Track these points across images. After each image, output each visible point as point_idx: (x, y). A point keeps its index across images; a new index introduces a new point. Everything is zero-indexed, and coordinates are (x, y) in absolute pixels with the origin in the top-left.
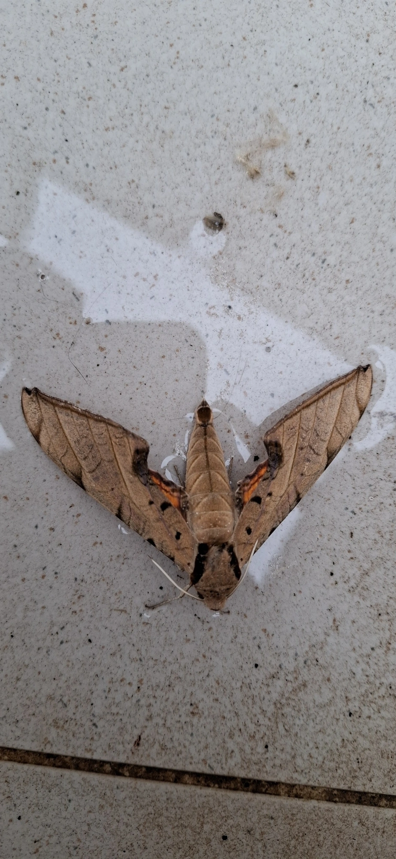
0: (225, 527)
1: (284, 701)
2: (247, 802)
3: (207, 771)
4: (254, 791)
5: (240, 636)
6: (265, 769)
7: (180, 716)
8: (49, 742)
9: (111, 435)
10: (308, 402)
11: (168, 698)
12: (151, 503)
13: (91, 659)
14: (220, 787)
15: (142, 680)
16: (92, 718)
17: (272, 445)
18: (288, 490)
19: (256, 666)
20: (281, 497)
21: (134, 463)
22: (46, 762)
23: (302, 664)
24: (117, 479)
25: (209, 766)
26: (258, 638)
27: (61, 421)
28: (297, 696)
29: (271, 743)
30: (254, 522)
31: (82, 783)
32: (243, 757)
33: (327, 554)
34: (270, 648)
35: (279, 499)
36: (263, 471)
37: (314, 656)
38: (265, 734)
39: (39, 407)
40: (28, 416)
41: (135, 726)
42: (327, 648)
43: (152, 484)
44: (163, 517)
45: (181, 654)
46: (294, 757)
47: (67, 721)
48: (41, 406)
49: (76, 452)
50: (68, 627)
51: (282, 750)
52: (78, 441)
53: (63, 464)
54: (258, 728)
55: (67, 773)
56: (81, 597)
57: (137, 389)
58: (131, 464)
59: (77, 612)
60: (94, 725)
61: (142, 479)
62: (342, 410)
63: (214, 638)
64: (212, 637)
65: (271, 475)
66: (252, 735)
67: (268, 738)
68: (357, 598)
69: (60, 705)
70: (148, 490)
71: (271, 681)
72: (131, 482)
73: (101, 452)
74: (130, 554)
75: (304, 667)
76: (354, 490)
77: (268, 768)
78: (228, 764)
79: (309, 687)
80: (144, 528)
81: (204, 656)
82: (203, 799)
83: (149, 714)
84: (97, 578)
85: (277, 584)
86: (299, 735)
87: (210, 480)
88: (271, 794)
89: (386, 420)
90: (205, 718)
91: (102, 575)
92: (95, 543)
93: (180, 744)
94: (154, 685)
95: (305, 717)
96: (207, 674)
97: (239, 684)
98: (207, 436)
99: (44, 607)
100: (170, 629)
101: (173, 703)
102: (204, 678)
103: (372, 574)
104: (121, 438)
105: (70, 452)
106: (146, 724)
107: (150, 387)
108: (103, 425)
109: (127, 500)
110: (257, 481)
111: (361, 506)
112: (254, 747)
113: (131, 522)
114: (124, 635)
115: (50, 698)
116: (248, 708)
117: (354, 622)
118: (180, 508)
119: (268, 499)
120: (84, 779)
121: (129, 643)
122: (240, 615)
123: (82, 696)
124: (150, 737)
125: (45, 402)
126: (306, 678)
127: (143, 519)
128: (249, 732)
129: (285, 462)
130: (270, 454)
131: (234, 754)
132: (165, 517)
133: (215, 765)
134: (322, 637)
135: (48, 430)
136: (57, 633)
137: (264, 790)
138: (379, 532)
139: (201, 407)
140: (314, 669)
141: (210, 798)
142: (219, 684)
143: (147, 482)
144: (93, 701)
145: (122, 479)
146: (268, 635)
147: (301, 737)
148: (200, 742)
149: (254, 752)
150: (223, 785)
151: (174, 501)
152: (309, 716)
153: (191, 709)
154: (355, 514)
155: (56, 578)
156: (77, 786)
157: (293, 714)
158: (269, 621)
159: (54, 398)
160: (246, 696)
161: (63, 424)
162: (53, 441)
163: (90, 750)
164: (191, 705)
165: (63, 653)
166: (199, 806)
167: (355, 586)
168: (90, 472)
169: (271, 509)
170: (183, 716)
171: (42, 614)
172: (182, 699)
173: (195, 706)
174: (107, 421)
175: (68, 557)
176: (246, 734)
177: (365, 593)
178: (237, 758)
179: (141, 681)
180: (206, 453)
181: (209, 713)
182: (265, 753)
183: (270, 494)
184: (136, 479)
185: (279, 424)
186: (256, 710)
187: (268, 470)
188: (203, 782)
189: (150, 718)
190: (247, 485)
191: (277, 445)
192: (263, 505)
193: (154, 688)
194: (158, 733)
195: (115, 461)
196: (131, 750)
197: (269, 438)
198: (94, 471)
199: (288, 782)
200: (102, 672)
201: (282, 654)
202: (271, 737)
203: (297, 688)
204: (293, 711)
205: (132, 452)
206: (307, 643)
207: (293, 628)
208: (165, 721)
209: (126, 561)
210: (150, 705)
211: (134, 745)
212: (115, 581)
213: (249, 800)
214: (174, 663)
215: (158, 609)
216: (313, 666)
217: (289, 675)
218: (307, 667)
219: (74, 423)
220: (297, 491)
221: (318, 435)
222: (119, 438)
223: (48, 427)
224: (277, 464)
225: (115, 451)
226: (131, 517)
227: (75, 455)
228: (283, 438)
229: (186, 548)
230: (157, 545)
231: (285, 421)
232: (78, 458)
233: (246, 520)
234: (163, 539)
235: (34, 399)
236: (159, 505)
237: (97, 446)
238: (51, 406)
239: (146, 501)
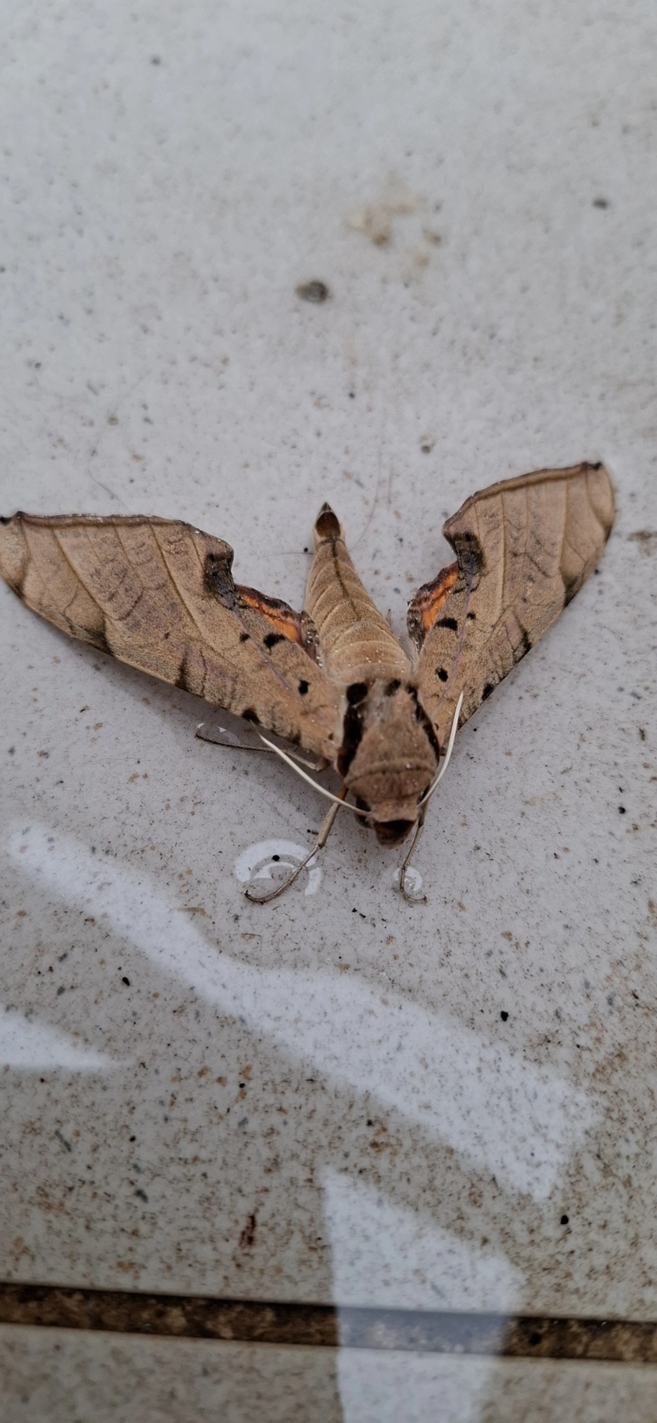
0: (394, 663)
2: (542, 1386)
3: (429, 1302)
4: (560, 1354)
5: (456, 950)
6: (571, 1285)
7: (346, 1155)
8: (26, 1250)
9: (161, 540)
10: (511, 484)
11: (314, 1111)
12: (244, 637)
13: (129, 1025)
14: (467, 1351)
15: (248, 1068)
16: (133, 1175)
17: (460, 539)
18: (504, 619)
19: (504, 1016)
20: (494, 627)
21: (206, 576)
22: (17, 1314)
23: (603, 1008)
24: (174, 615)
25: (434, 1287)
26: (496, 952)
27: (65, 549)
28: (609, 1082)
29: (573, 1210)
30: (449, 660)
31: (111, 1363)
32: (513, 1254)
33: (604, 774)
34: (527, 974)
35: (490, 629)
36: (452, 579)
37: (626, 985)
38: (556, 1187)
39: (25, 540)
40: (3, 559)
41: (240, 1191)
42: (650, 967)
43: (245, 607)
44: (271, 658)
45: (333, 1001)
46: (634, 1243)
47: (71, 1189)
48: (29, 538)
49: (93, 591)
50: (76, 955)
51: (604, 1227)
52: (98, 572)
53: (68, 620)
54: (536, 1173)
55: (70, 1338)
56: (105, 887)
57: (204, 514)
58: (201, 580)
59: (97, 920)
60: (140, 1194)
61: (223, 600)
62: (571, 519)
63: (401, 959)
64: (395, 957)
65: (467, 585)
66: (525, 1192)
67: (565, 1198)
69: (55, 1146)
70: (236, 617)
71: (542, 1049)
72: (204, 612)
73: (142, 576)
74: (206, 795)
75: (611, 1013)
76: (626, 658)
77: (579, 1280)
78: (479, 1278)
79: (631, 1057)
80: (234, 692)
81: (385, 1003)
83: (272, 1156)
84: (139, 845)
86: (635, 1183)
88: (599, 1359)
90: (407, 1155)
91: (149, 839)
92: (133, 778)
93: (352, 1230)
94: (278, 1079)
95: (639, 1135)
96: (395, 1045)
97: (473, 1064)
98: (337, 558)
99: (22, 914)
100: (302, 945)
101: (326, 1123)
102: (391, 1056)
104: (180, 540)
105: (83, 594)
106: (266, 1182)
108: (144, 529)
109: (196, 647)
110: (443, 594)
111: (647, 684)
112: (535, 1224)
113: (207, 685)
114: (202, 965)
115: (32, 1129)
116: (504, 1122)
118: (300, 641)
119: (469, 622)
120: (116, 1354)
121: (215, 983)
122: (449, 905)
123: (108, 1118)
124: (278, 1219)
125: (36, 528)
126: (621, 1038)
127: (230, 674)
128: (516, 1184)
129: (489, 568)
130: (458, 552)
131: (488, 1248)
132: (274, 658)
133: (445, 1282)
134: (633, 944)
135: (41, 571)
136: (51, 969)
137: (580, 1349)
139: (322, 513)
140: (634, 1016)
142: (426, 1067)
143: (234, 604)
144: (134, 1131)
145: (184, 612)
146: (517, 945)
147: (640, 1187)
148: (401, 1221)
149: (537, 1238)
151: (288, 631)
152: (648, 1129)
153: (370, 1134)
154: (639, 698)
155: (51, 849)
156: (96, 1375)
157: (609, 1129)
158: (513, 915)
159: (52, 517)
160: (493, 1092)
161: (69, 554)
162: (50, 586)
163: (132, 1264)
164: (370, 1123)
165: (64, 1016)
166: (423, 1412)
168: (121, 619)
169: (478, 641)
170: (355, 1154)
171: (18, 927)
172: (345, 1111)
173: (377, 1127)
174: (151, 520)
175: (76, 807)
179: (246, 1072)
180: (341, 581)
181: (415, 1142)
182: (564, 1239)
183: (472, 616)
184: (213, 602)
185: (467, 505)
186: (523, 1128)
187: (461, 576)
188: (423, 1342)
189: (273, 1166)
190: (426, 599)
191: (469, 537)
192: (462, 633)
193: (280, 1089)
194: (298, 1206)
195: (169, 583)
196: (234, 1258)
197: (452, 530)
198: (128, 614)
199: (636, 1317)
200: (154, 1054)
201: (555, 985)
202: (571, 1195)
205: (202, 558)
206: (605, 958)
207: (567, 927)
208: (313, 1170)
209: (198, 807)
210: (272, 1131)
211: (241, 1243)
212: (177, 850)
213: (550, 1379)
214: (319, 1023)
215: (276, 902)
216: (631, 1010)
217: (581, 1033)
218: (616, 1013)
219: (90, 545)
220: (521, 626)
221: (538, 542)
222: (175, 542)
223: (40, 567)
224: (476, 568)
225: (169, 566)
226: (207, 677)
227: (92, 597)
228: (478, 528)
229: (322, 706)
230: (263, 719)
231: (475, 502)
232: (98, 601)
233: (433, 657)
234: (273, 701)
235: (16, 529)
236: (261, 640)
237: (133, 569)
238: (46, 532)
239: (234, 638)
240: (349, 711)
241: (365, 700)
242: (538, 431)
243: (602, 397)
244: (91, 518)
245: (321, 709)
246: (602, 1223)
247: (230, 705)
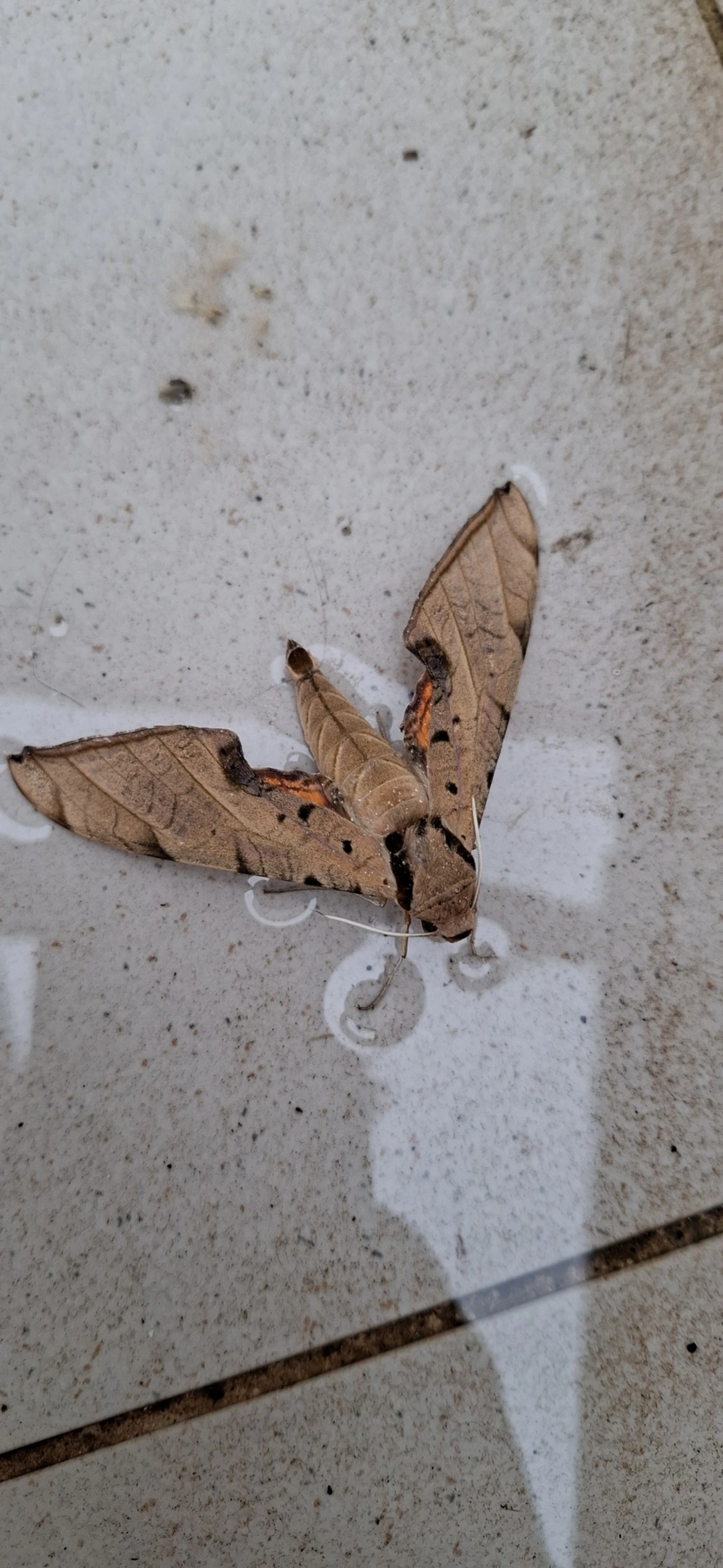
0: (412, 797)
1: (659, 1057)
2: (695, 1265)
3: (601, 1241)
4: (697, 1240)
5: (532, 983)
6: (692, 1191)
7: (507, 1167)
8: (314, 1324)
9: (172, 748)
10: (445, 564)
11: (472, 1145)
12: (281, 818)
13: (315, 1140)
14: (637, 1262)
15: (414, 1136)
16: (365, 1243)
17: (421, 646)
18: (481, 705)
19: (584, 1019)
20: (476, 719)
21: (226, 771)
22: (327, 1365)
23: (654, 982)
24: (213, 812)
25: (601, 1231)
26: (562, 972)
27: (88, 774)
28: (674, 1037)
29: (677, 1139)
30: (453, 773)
31: (405, 1369)
32: (645, 1186)
33: (598, 789)
34: (591, 980)
35: (474, 722)
36: (428, 691)
37: (666, 959)
38: (661, 1129)
39: (45, 772)
40: (34, 796)
41: (443, 1222)
42: (679, 937)
43: (270, 789)
44: (311, 829)
45: (455, 1060)
47: (327, 1271)
48: (47, 770)
49: (131, 808)
50: (253, 1106)
51: (703, 1142)
52: (127, 789)
53: (120, 839)
54: (644, 1124)
55: (370, 1365)
56: (250, 1046)
57: (181, 681)
58: (223, 776)
59: (256, 1072)
60: (375, 1253)
61: (249, 789)
62: (502, 561)
63: (494, 1007)
64: (489, 1008)
65: (443, 691)
66: (640, 1140)
67: (669, 1133)
68: (680, 834)
69: (302, 1247)
70: (267, 802)
71: (619, 1034)
72: (237, 804)
73: (169, 784)
74: (295, 938)
75: (660, 984)
76: (585, 673)
77: (697, 1186)
78: (628, 1211)
79: (685, 1012)
80: (290, 866)
81: (493, 1046)
82: (619, 1297)
83: (455, 1189)
84: (261, 1001)
85: (546, 873)
86: (715, 1103)
87: (357, 746)
89: (575, 549)
90: (548, 1149)
91: (266, 994)
92: (231, 948)
93: (531, 1217)
94: (438, 1136)
95: (708, 1067)
96: (513, 1074)
97: (573, 1064)
98: (320, 691)
99: (198, 1093)
101: (484, 1151)
102: (512, 1083)
103: (682, 785)
104: (189, 744)
105: (123, 813)
106: (458, 1209)
108: (152, 741)
109: (243, 837)
110: (426, 708)
111: (609, 690)
112: (654, 1161)
113: (266, 866)
114: (349, 1074)
115: (280, 1243)
116: (609, 1098)
117: (697, 874)
118: (329, 804)
119: (457, 727)
120: (405, 1363)
122: (515, 949)
123: (330, 1212)
124: (477, 1230)
125: (50, 759)
126: (674, 1001)
127: (281, 852)
128: (632, 1138)
129: (454, 665)
130: (425, 661)
131: (628, 1190)
132: (313, 829)
133: (608, 1225)
134: (661, 922)
135: (75, 799)
136: (240, 1125)
137: (711, 1230)
138: (657, 716)
139: (290, 651)
140: (679, 981)
141: (632, 1289)
142: (540, 1080)
143: (260, 789)
144: (353, 1213)
145: (220, 808)
146: (576, 960)
148: (561, 1196)
149: (658, 1169)
150: (640, 1255)
151: (315, 799)
152: (713, 1061)
153: (518, 1145)
154: (605, 707)
155: (195, 1033)
156: (398, 1381)
157: (685, 1072)
158: (564, 938)
159: (61, 746)
161: (92, 778)
162: (89, 812)
163: (390, 1302)
164: (515, 1138)
165: (266, 1154)
166: (620, 1312)
167: (667, 816)
168: (167, 827)
169: (469, 741)
170: (512, 1164)
171: (200, 1104)
172: (495, 1136)
173: (521, 1138)
174: (155, 731)
175: (198, 992)
176: (628, 1144)
177: (688, 819)
178: (638, 1194)
179: (413, 1139)
180: (331, 714)
181: (551, 1138)
182: (678, 1161)
183: (456, 720)
184: (242, 793)
185: (416, 611)
186: (625, 1095)
187: (435, 685)
188: (604, 1267)
189: (458, 1195)
190: (415, 721)
191: (429, 642)
192: (455, 741)
193: (442, 1140)
194: (486, 1215)
195: (196, 786)
196: (457, 1268)
197: (412, 639)
198: (172, 821)
200: (343, 1154)
201: (613, 980)
202: (672, 1129)
203: (667, 1024)
204: (683, 1068)
205: (216, 755)
206: (644, 943)
207: (608, 930)
208: (487, 1187)
209: (292, 952)
210: (448, 1173)
211: (458, 1256)
212: (290, 993)
213: (697, 1259)
214: (452, 1081)
215: (382, 1003)
216: (674, 976)
217: (644, 1009)
218: (665, 983)
219: (108, 766)
220: (497, 703)
221: (484, 608)
222: (185, 746)
223: (72, 796)
224: (444, 671)
225: (189, 770)
226: (263, 860)
227: (132, 814)
228: (433, 629)
229: (368, 859)
230: (323, 881)
231: (422, 604)
232: (139, 815)
233: (440, 774)
234: (327, 865)
235: (32, 765)
236: (296, 816)
237: (158, 779)
238: (61, 760)
239: (272, 821)
240: (393, 859)
241: (404, 849)
242: (438, 467)
243: (484, 403)
244: (98, 740)
245: (369, 861)
246: (700, 1140)
247: (291, 877)
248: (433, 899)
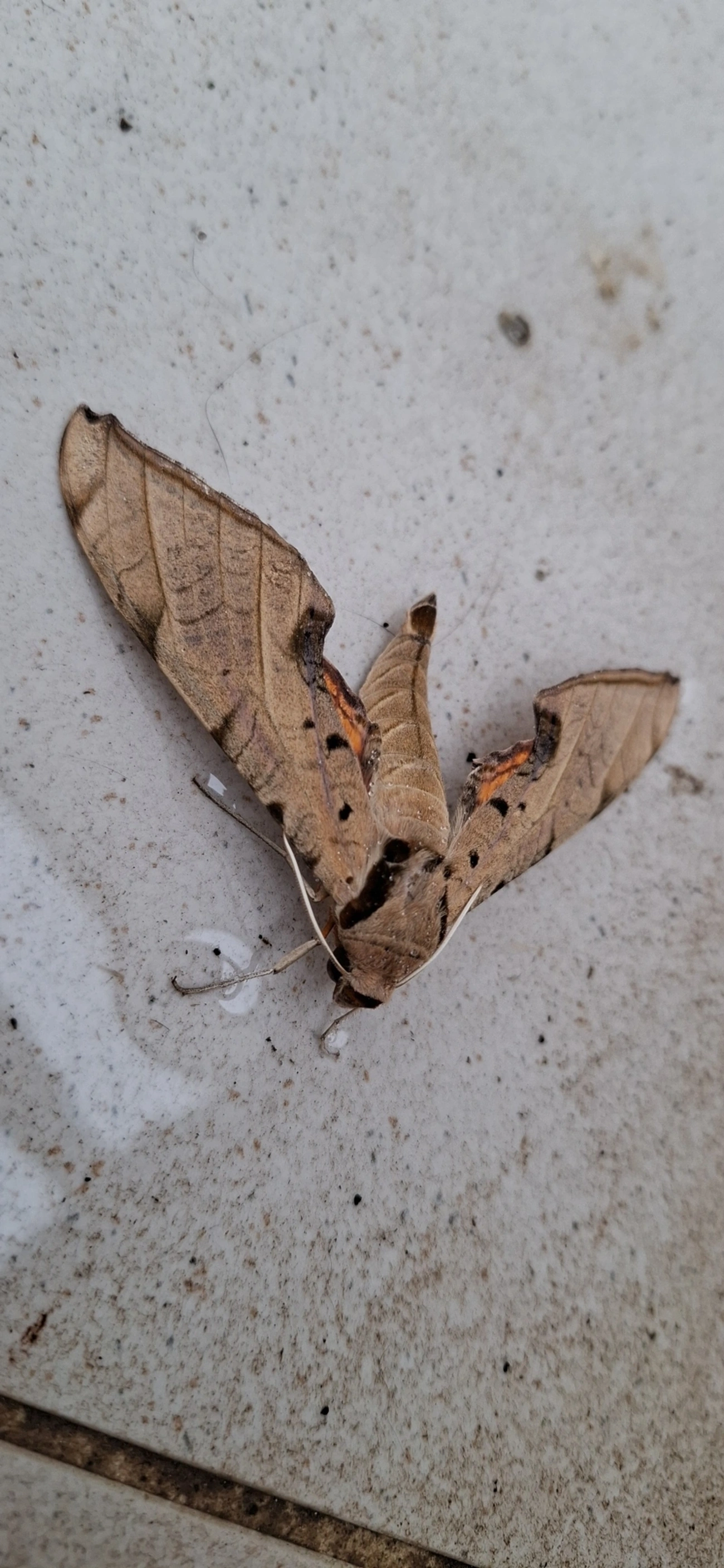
1: (388, 1303)
2: (243, 1555)
3: (176, 1449)
4: (266, 1530)
5: (342, 1117)
6: (305, 1472)
7: (158, 1285)
9: (265, 560)
10: (609, 676)
11: (146, 1230)
12: (309, 724)
14: (189, 1504)
15: (100, 1164)
17: (546, 717)
18: (545, 818)
19: (357, 1200)
21: (298, 631)
23: (443, 1224)
24: (245, 654)
25: (186, 1437)
26: (377, 1134)
27: (150, 499)
28: (417, 1296)
29: (336, 1403)
30: (485, 846)
32: (268, 1428)
33: (543, 996)
34: (394, 1168)
36: (521, 758)
37: (471, 1209)
38: (331, 1378)
39: (106, 455)
40: (71, 464)
41: (43, 1286)
42: (497, 1200)
43: (323, 689)
44: (327, 762)
45: (210, 1124)
46: (373, 1451)
48: (111, 455)
49: (163, 571)
51: (355, 1428)
52: (178, 550)
53: (120, 586)
54: (320, 1360)
56: (31, 908)
57: (303, 526)
58: (290, 632)
59: (10, 941)
61: (305, 669)
62: (635, 730)
63: (290, 1107)
64: (286, 1104)
65: (533, 771)
66: (302, 1373)
67: (334, 1391)
68: (572, 1107)
70: (309, 696)
71: (374, 1245)
72: (278, 670)
73: (227, 587)
74: (176, 851)
75: (447, 1230)
76: (610, 889)
77: (313, 1470)
78: (229, 1440)
79: (445, 1279)
80: (271, 776)
81: (257, 1145)
82: (144, 1530)
83: (88, 1261)
84: (86, 876)
85: (442, 1026)
86: (397, 1397)
87: (420, 738)
88: (297, 1544)
89: (682, 785)
90: (214, 1303)
91: (99, 874)
92: (110, 797)
93: (134, 1361)
94: (125, 1186)
95: (420, 1354)
96: (249, 1192)
97: (310, 1236)
98: (419, 662)
100: (204, 1055)
101: (152, 1247)
102: (241, 1201)
103: (607, 1065)
104: (287, 572)
105: (150, 566)
106: (71, 1286)
107: (328, 534)
108: (252, 534)
109: (252, 704)
110: (508, 770)
111: (617, 923)
112: (299, 1406)
113: (246, 753)
114: (98, 1037)
116: (313, 1302)
117: (556, 1155)
118: (361, 757)
119: (518, 813)
121: (103, 1061)
122: (357, 1069)
124: (69, 1325)
125: (126, 450)
126: (445, 1258)
127: (276, 755)
128: (299, 1364)
129: (556, 760)
130: (539, 731)
131: (248, 1416)
132: (331, 765)
133: (198, 1436)
134: (494, 1171)
135: (111, 506)
137: (285, 1530)
138: (633, 985)
139: (426, 604)
140: (464, 1241)
141: (162, 1531)
142: (267, 1223)
143: (314, 680)
145: (257, 657)
146: (397, 1135)
147: (400, 1401)
148: (182, 1365)
149: (294, 1420)
150: (199, 1500)
151: (354, 740)
152: (429, 1351)
153: (189, 1271)
154: (603, 934)
157: (398, 1340)
158: (407, 1103)
159: (150, 449)
160: (315, 1269)
161: (152, 507)
162: (114, 531)
164: (193, 1261)
166: (127, 1551)
167: (573, 1079)
168: (182, 622)
169: (516, 834)
170: (166, 1286)
172: (176, 1241)
173: (199, 1266)
174: (265, 529)
175: (36, 802)
176: (289, 1367)
177: (587, 1099)
178: (254, 1431)
179: (96, 1166)
180: (413, 691)
181: (226, 1293)
182: (318, 1428)
184: (293, 665)
185: (567, 685)
186: (327, 1313)
187: (531, 759)
188: (153, 1483)
189: (85, 1272)
190: (492, 769)
191: (555, 720)
192: (508, 821)
193: (122, 1195)
194: (92, 1319)
195: (254, 614)
196: (11, 1351)
197: (543, 703)
198: (193, 622)
199: (346, 1517)
200: (12, 1113)
201: (413, 1186)
202: (340, 1389)
203: (421, 1276)
204: (400, 1334)
205: (303, 608)
206: (465, 1177)
207: (447, 1134)
208: (121, 1288)
209: (163, 861)
210: (97, 1236)
211: (23, 1338)
212: (122, 899)
213: (250, 1552)
214: (188, 1143)
215: (196, 998)
216: (464, 1234)
217: (414, 1241)
218: (451, 1233)
219: (181, 511)
220: (553, 830)
221: (602, 746)
222: (281, 571)
223: (111, 501)
224: (546, 756)
225: (262, 595)
226: (250, 745)
227: (158, 576)
228: (567, 714)
229: (355, 843)
230: (288, 821)
231: (576, 685)
232: (164, 584)
233: (474, 836)
234: (309, 810)
235: (100, 435)
236: (325, 736)
237: (221, 572)
238: (136, 462)
239: (297, 718)
240: (381, 865)
241: (403, 865)
242: (643, 613)
244: (196, 481)
245: (353, 845)
246: (354, 1423)
247: (260, 787)
248: (385, 938)
